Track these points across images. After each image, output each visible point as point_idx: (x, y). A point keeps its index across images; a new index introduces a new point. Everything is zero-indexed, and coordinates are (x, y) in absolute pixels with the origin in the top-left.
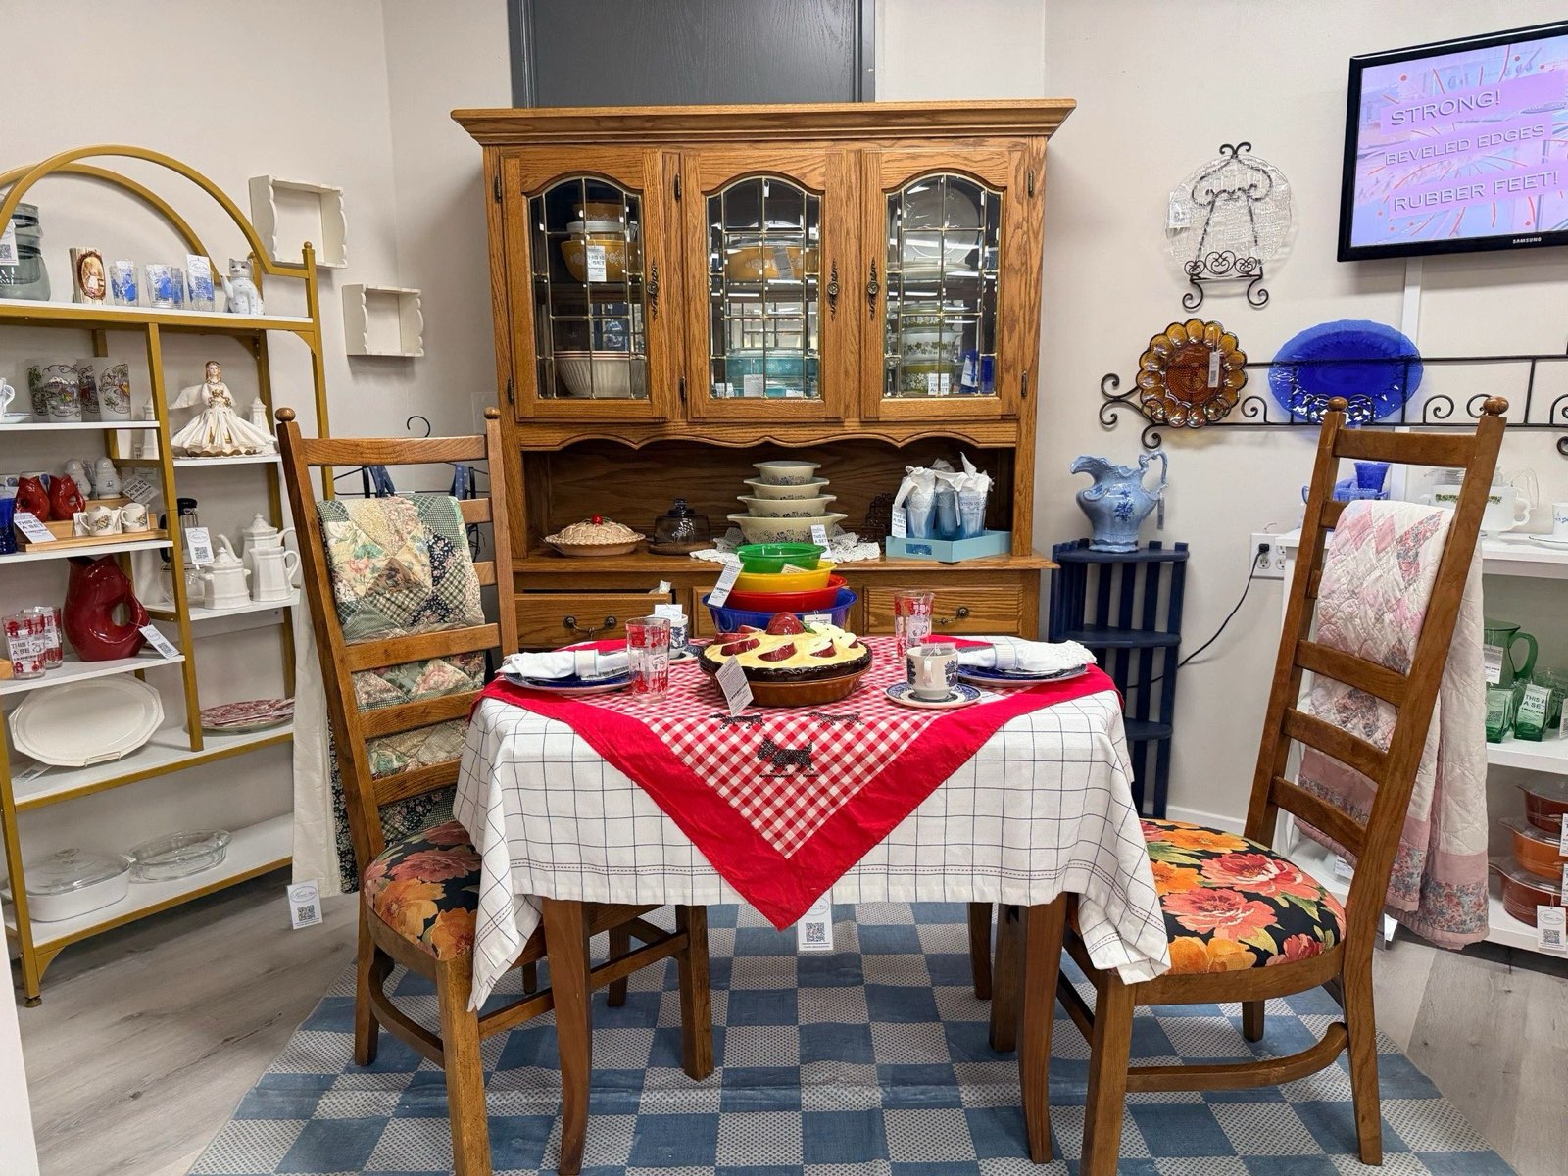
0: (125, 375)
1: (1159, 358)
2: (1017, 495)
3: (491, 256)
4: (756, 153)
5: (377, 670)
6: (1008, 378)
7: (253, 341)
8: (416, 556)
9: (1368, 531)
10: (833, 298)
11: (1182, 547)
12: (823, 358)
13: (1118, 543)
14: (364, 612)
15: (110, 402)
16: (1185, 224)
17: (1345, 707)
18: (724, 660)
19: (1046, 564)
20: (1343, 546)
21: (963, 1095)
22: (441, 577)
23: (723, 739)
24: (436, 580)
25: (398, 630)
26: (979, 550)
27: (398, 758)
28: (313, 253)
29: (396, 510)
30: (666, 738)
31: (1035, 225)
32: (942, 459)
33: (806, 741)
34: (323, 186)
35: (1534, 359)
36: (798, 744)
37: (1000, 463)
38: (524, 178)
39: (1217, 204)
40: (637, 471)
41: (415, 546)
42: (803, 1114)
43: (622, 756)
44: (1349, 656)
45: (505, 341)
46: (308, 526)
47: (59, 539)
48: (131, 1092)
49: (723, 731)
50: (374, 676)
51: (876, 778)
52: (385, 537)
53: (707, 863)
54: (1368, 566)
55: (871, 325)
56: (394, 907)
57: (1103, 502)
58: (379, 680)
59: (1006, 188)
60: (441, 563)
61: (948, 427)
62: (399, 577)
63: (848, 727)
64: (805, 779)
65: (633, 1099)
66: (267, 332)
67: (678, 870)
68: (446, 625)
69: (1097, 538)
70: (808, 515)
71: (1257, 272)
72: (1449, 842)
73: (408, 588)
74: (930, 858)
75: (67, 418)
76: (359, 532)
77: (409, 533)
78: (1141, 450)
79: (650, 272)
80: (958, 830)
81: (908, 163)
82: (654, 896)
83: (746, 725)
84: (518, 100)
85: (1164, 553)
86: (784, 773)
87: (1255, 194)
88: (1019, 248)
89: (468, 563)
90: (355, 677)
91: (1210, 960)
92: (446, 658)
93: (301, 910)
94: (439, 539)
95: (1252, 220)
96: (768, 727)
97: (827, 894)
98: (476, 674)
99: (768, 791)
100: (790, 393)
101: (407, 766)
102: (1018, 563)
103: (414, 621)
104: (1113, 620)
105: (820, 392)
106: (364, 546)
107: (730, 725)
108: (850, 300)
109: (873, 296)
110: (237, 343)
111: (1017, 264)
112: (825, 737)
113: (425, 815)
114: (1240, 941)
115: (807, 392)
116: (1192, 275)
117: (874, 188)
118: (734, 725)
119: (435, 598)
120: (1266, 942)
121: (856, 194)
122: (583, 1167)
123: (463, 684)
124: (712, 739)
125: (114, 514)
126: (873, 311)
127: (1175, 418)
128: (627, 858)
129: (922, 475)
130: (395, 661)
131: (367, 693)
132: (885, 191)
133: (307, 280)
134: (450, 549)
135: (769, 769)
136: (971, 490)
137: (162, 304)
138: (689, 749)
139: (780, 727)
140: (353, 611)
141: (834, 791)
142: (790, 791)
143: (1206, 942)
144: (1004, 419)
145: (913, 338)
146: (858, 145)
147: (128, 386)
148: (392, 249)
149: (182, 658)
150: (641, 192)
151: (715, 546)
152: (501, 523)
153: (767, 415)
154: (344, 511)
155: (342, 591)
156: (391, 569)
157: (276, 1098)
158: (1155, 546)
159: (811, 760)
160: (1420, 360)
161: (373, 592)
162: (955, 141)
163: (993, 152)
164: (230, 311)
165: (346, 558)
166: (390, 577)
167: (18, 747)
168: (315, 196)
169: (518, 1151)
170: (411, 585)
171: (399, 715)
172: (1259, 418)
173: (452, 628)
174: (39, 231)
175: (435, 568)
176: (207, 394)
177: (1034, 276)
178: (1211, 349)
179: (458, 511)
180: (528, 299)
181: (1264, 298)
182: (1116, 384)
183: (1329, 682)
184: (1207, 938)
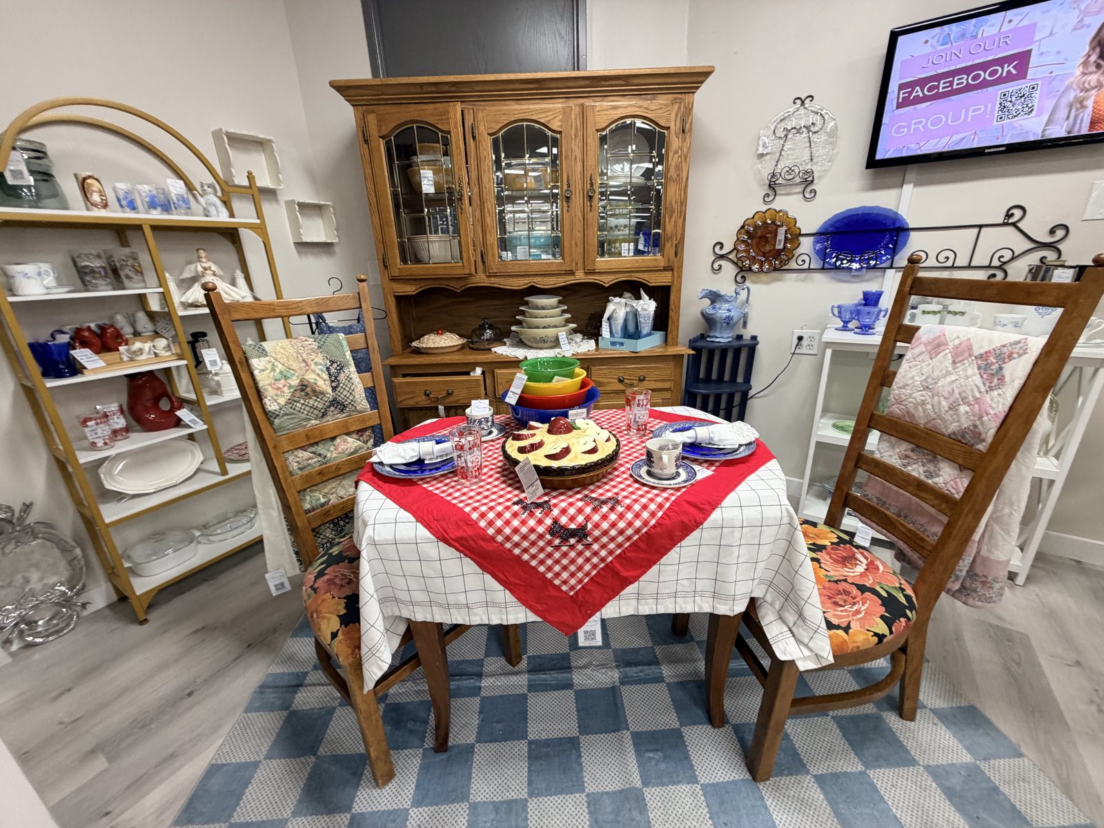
0: (135, 259)
1: (748, 232)
2: (671, 312)
3: (366, 179)
4: (519, 107)
5: (303, 448)
6: (668, 245)
7: (231, 235)
8: (318, 375)
9: (942, 348)
10: (568, 198)
11: (754, 338)
12: (563, 235)
13: (723, 338)
14: (286, 415)
15: (128, 277)
16: (769, 150)
17: (907, 457)
18: (520, 457)
19: (684, 350)
20: (918, 356)
21: (664, 672)
22: (337, 387)
23: (524, 523)
24: (334, 389)
25: (313, 422)
26: (650, 343)
27: (324, 496)
28: (254, 177)
29: (302, 346)
30: (482, 524)
31: (685, 151)
32: (628, 292)
33: (583, 522)
34: (261, 136)
35: (980, 227)
36: (577, 524)
37: (663, 295)
38: (379, 126)
39: (789, 137)
40: (462, 303)
41: (317, 369)
42: (575, 691)
43: (452, 538)
44: (916, 427)
45: (379, 232)
46: (237, 363)
47: (108, 364)
48: (187, 691)
49: (524, 516)
50: (300, 451)
51: (633, 544)
52: (295, 365)
53: (516, 600)
54: (944, 371)
55: (590, 215)
56: (315, 615)
57: (717, 315)
58: (305, 453)
59: (669, 128)
60: (336, 377)
61: (634, 275)
62: (308, 389)
63: (612, 509)
64: (582, 547)
65: (477, 684)
66: (240, 229)
67: (496, 605)
68: (345, 415)
69: (712, 334)
70: (556, 327)
71: (811, 179)
72: (990, 551)
73: (315, 396)
74: (667, 589)
75: (100, 288)
76: (276, 363)
77: (312, 360)
78: (734, 286)
79: (457, 184)
80: (686, 571)
81: (612, 112)
82: (482, 619)
83: (539, 511)
84: (375, 73)
85: (744, 343)
86: (568, 544)
87: (813, 129)
88: (676, 167)
89: (355, 377)
90: (287, 454)
91: (851, 646)
92: (348, 434)
93: (276, 586)
94: (333, 362)
95: (810, 146)
96: (556, 512)
97: (598, 614)
98: (367, 441)
99: (557, 555)
100: (544, 256)
101: (330, 500)
102: (672, 351)
103: (323, 415)
104: (714, 376)
105: (561, 255)
106: (281, 372)
107: (528, 512)
108: (577, 200)
109: (591, 197)
110: (219, 236)
111: (674, 176)
112: (596, 518)
113: (345, 526)
114: (868, 630)
115: (554, 255)
116: (771, 181)
117: (591, 131)
118: (531, 511)
119: (335, 400)
120: (882, 628)
121: (580, 134)
122: (450, 744)
123: (360, 448)
124: (516, 523)
125: (147, 346)
126: (591, 206)
127: (755, 267)
128: (462, 599)
129: (619, 303)
130: (313, 440)
131: (297, 462)
132: (598, 131)
133: (253, 195)
134: (341, 368)
135: (557, 542)
136: (645, 310)
137: (154, 212)
138: (499, 531)
139: (564, 511)
140: (278, 415)
141: (603, 553)
142: (573, 554)
143: (847, 632)
144: (665, 269)
145: (613, 222)
146: (581, 101)
147: (140, 266)
148: (313, 177)
149: (205, 427)
150: (449, 132)
151: (505, 344)
152: (374, 348)
153: (531, 270)
154: (264, 350)
155: (268, 403)
156: (303, 385)
157: (271, 696)
158: (740, 337)
159: (586, 535)
160: (909, 230)
161: (291, 402)
162: (639, 97)
163: (662, 104)
164: (207, 216)
165: (267, 382)
166: (302, 390)
167: (108, 487)
168: (259, 144)
169: (411, 732)
170: (317, 393)
171: (320, 473)
172: (806, 266)
173: (350, 416)
174: (50, 161)
175: (333, 382)
176: (200, 269)
177: (684, 183)
178: (779, 226)
179: (345, 343)
180: (389, 205)
181: (813, 194)
182: (721, 248)
183: (893, 439)
184: (847, 629)
